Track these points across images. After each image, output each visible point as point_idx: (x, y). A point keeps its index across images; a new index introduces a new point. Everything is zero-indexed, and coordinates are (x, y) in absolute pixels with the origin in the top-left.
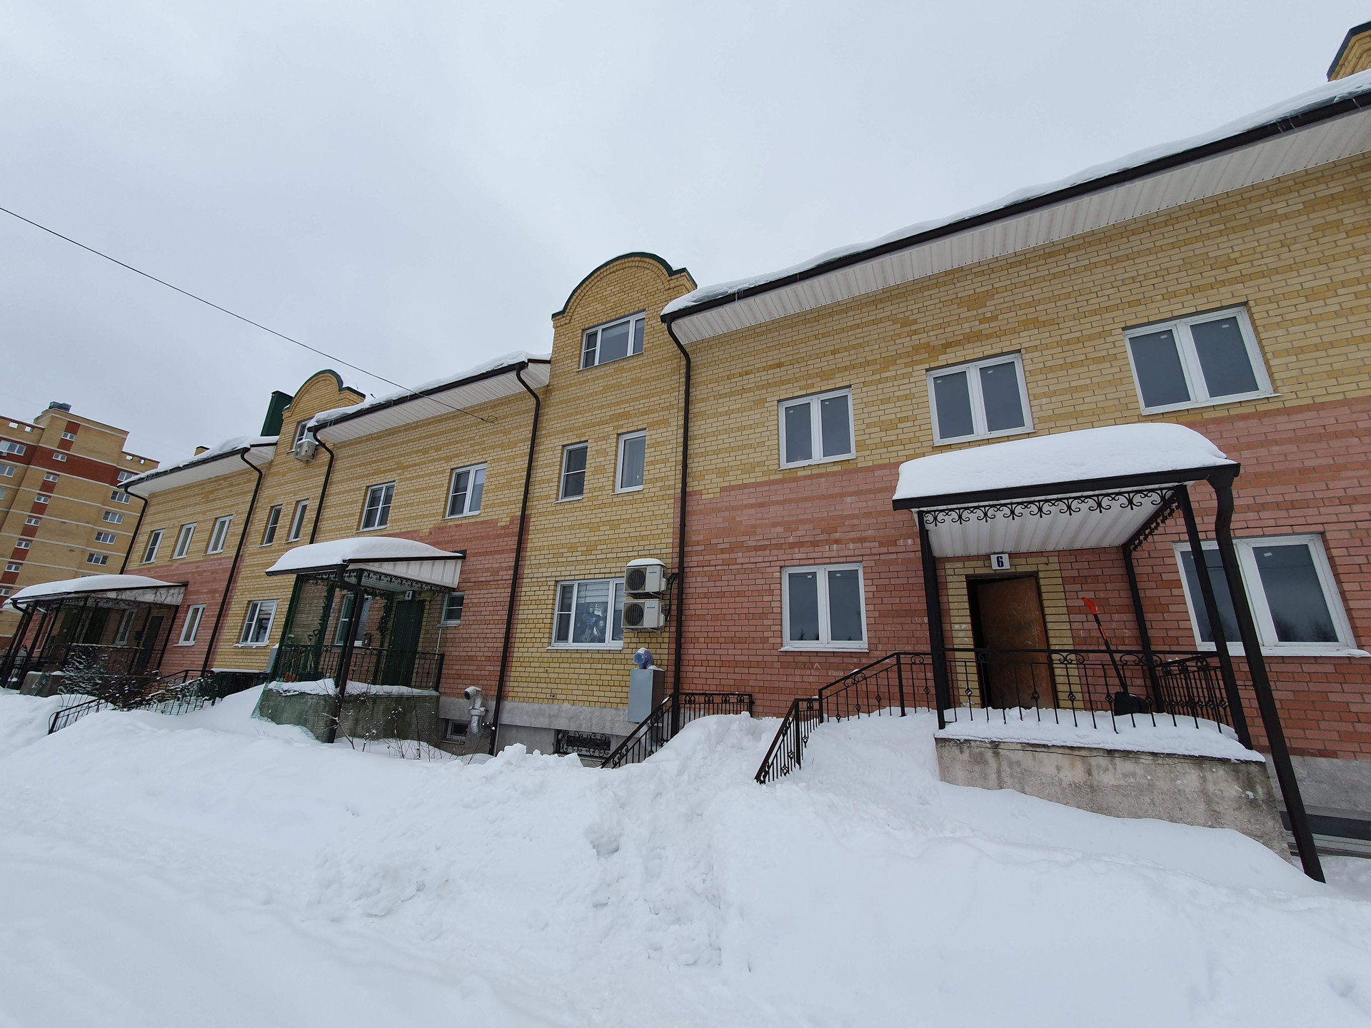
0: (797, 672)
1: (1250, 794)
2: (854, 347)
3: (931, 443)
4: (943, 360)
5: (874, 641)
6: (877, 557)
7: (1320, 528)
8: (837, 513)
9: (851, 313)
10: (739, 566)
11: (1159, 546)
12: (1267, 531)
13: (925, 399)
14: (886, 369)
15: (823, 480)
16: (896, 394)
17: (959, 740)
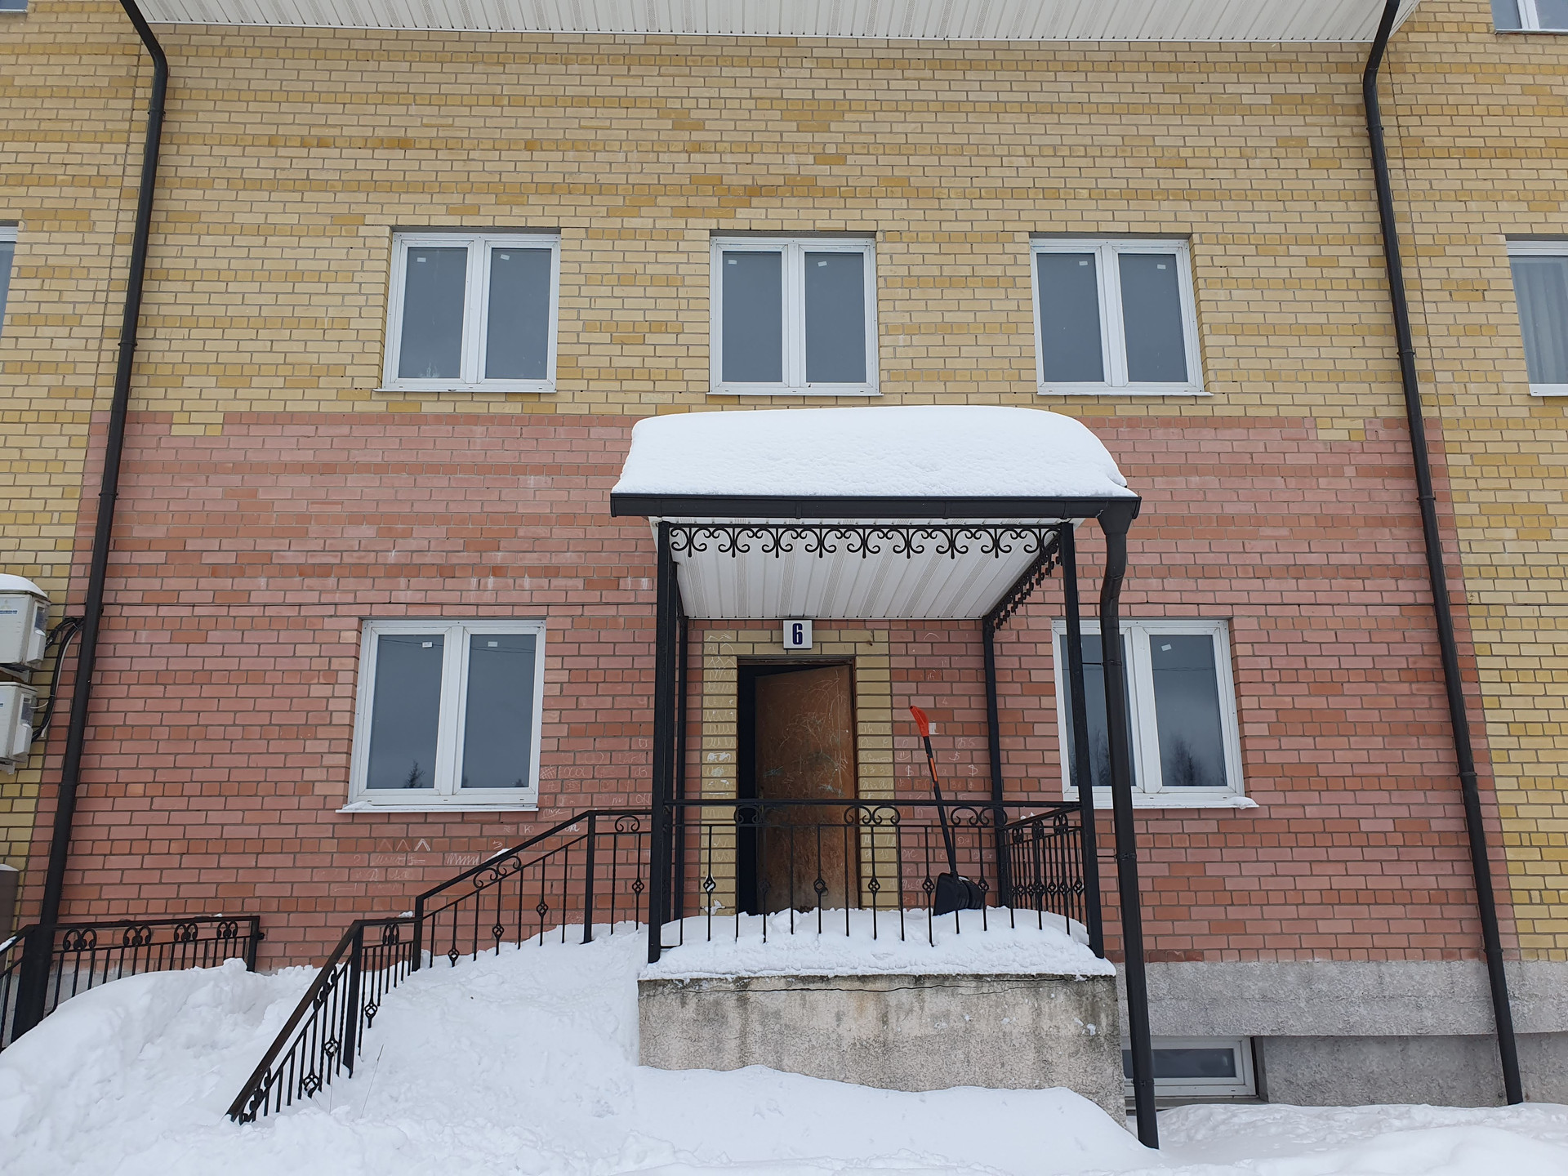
0: (376, 860)
1: (1091, 1027)
2: (574, 145)
3: (704, 387)
4: (743, 218)
5: (552, 787)
6: (578, 611)
7: (1226, 611)
8: (502, 508)
9: (575, 68)
10: (257, 611)
11: (1034, 624)
12: (1171, 610)
13: (704, 293)
14: (635, 209)
15: (479, 430)
16: (650, 269)
17: (681, 981)
